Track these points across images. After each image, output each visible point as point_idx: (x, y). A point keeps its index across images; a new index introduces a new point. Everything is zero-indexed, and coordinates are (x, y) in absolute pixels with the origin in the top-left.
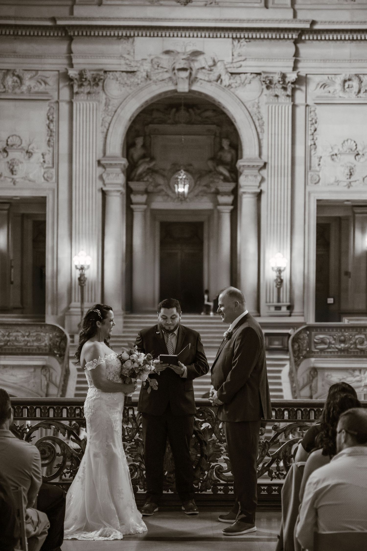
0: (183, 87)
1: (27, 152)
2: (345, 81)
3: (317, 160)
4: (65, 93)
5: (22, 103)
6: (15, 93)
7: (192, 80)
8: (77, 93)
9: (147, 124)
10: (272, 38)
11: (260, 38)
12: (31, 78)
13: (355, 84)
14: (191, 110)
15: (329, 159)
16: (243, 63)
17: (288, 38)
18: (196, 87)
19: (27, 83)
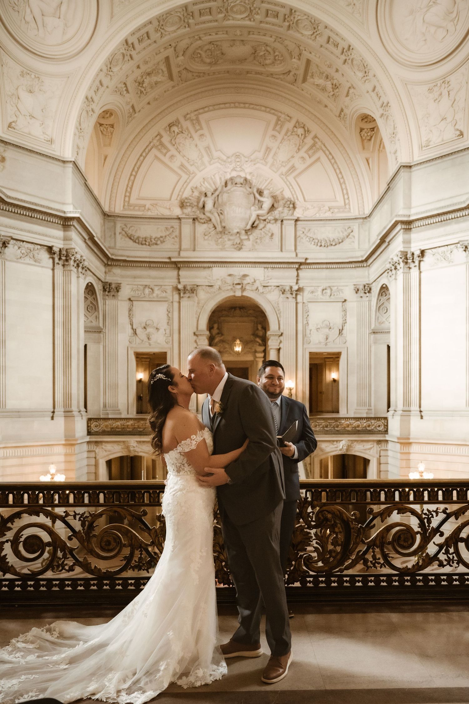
0: (238, 294)
1: (157, 329)
2: (323, 290)
3: (309, 332)
4: (176, 297)
5: (154, 303)
6: (150, 298)
7: (243, 289)
8: (183, 297)
9: (220, 317)
10: (285, 268)
11: (279, 268)
12: (159, 289)
13: (328, 291)
14: (242, 310)
15: (315, 330)
16: (270, 281)
17: (293, 268)
18: (245, 294)
19: (157, 292)
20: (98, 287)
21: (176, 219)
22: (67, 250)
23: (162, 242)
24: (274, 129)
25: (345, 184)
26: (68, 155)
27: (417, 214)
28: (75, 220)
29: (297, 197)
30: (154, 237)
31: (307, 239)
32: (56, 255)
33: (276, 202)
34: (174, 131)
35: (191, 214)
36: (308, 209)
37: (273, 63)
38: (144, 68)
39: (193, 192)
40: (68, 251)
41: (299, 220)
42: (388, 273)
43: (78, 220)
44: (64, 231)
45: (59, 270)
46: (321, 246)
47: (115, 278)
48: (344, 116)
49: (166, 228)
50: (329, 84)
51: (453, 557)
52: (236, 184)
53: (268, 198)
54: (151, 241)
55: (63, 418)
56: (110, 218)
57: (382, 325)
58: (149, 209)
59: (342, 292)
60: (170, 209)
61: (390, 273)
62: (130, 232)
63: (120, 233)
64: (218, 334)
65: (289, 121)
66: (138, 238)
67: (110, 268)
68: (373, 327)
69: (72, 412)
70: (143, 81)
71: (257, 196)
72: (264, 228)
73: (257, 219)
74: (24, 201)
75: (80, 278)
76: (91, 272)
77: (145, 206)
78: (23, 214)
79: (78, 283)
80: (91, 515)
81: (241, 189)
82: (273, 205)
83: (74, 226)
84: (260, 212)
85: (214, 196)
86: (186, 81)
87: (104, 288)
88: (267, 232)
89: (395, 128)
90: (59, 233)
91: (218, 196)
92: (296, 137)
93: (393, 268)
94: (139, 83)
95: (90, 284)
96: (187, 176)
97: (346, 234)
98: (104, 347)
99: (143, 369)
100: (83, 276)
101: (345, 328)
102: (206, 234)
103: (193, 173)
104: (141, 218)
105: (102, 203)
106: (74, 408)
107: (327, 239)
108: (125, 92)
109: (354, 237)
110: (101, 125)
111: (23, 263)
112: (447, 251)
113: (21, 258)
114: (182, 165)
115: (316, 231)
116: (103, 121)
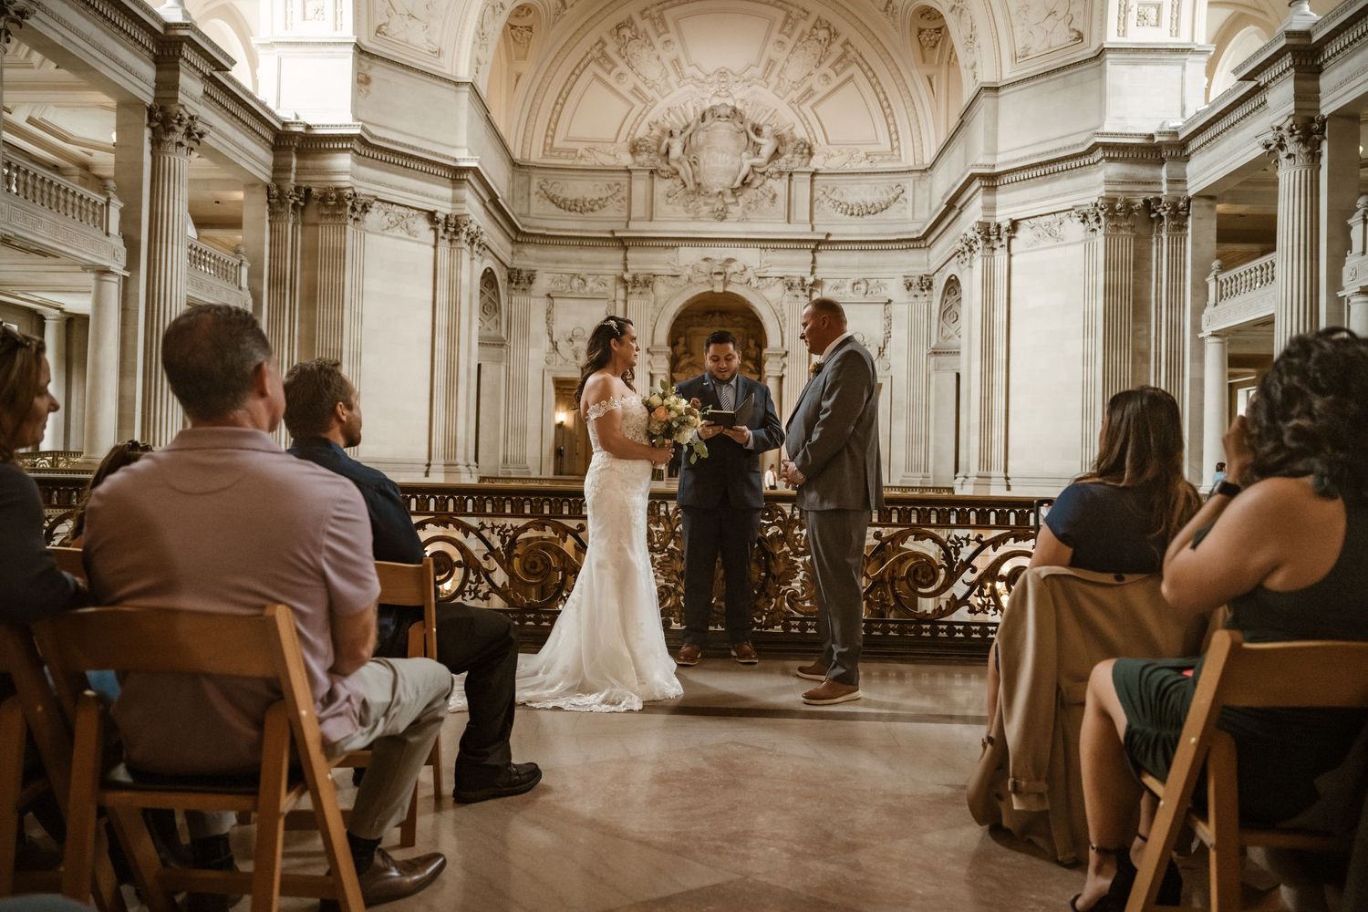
0: (719, 289)
2: (854, 284)
4: (621, 293)
5: (585, 301)
6: (580, 294)
7: (726, 282)
8: (631, 293)
9: (688, 327)
10: (793, 248)
11: (784, 248)
12: (594, 281)
13: (863, 286)
14: (724, 316)
16: (769, 269)
17: (807, 248)
18: (730, 289)
19: (590, 284)
20: (501, 276)
21: (624, 171)
22: (456, 216)
23: (602, 207)
24: (781, 31)
25: (893, 117)
26: (464, 73)
27: (1006, 163)
28: (471, 172)
29: (815, 137)
30: (588, 199)
31: (830, 203)
32: (440, 225)
33: (782, 146)
34: (624, 36)
36: (832, 155)
39: (651, 129)
40: (459, 218)
41: (818, 174)
42: (958, 257)
43: (476, 171)
44: (454, 188)
45: (444, 246)
46: (852, 214)
47: (527, 263)
48: (893, 8)
51: (989, 601)
52: (719, 117)
53: (768, 138)
54: (584, 206)
55: (443, 474)
56: (523, 170)
57: (949, 341)
58: (582, 156)
59: (885, 288)
60: (615, 155)
61: (962, 257)
62: (552, 191)
63: (536, 193)
64: (685, 353)
65: (805, 19)
66: (565, 200)
67: (521, 246)
68: (933, 344)
69: (456, 465)
71: (752, 135)
72: (761, 185)
73: (751, 173)
74: (396, 143)
75: (475, 261)
76: (491, 251)
77: (576, 151)
78: (394, 163)
79: (472, 268)
80: (513, 528)
81: (727, 124)
82: (777, 150)
83: (469, 181)
84: (756, 161)
85: (684, 135)
87: (509, 277)
88: (767, 193)
89: (972, 28)
90: (447, 192)
91: (690, 135)
92: (816, 43)
93: (966, 249)
95: (489, 271)
96: (643, 106)
97: (893, 195)
98: (508, 369)
99: (565, 408)
100: (480, 258)
101: (888, 345)
102: (670, 195)
103: (652, 100)
104: (570, 169)
105: (511, 147)
106: (460, 460)
107: (861, 204)
109: (906, 200)
110: (513, 27)
111: (391, 237)
112: (1054, 222)
113: (388, 228)
114: (636, 88)
115: (845, 191)
116: (515, 22)
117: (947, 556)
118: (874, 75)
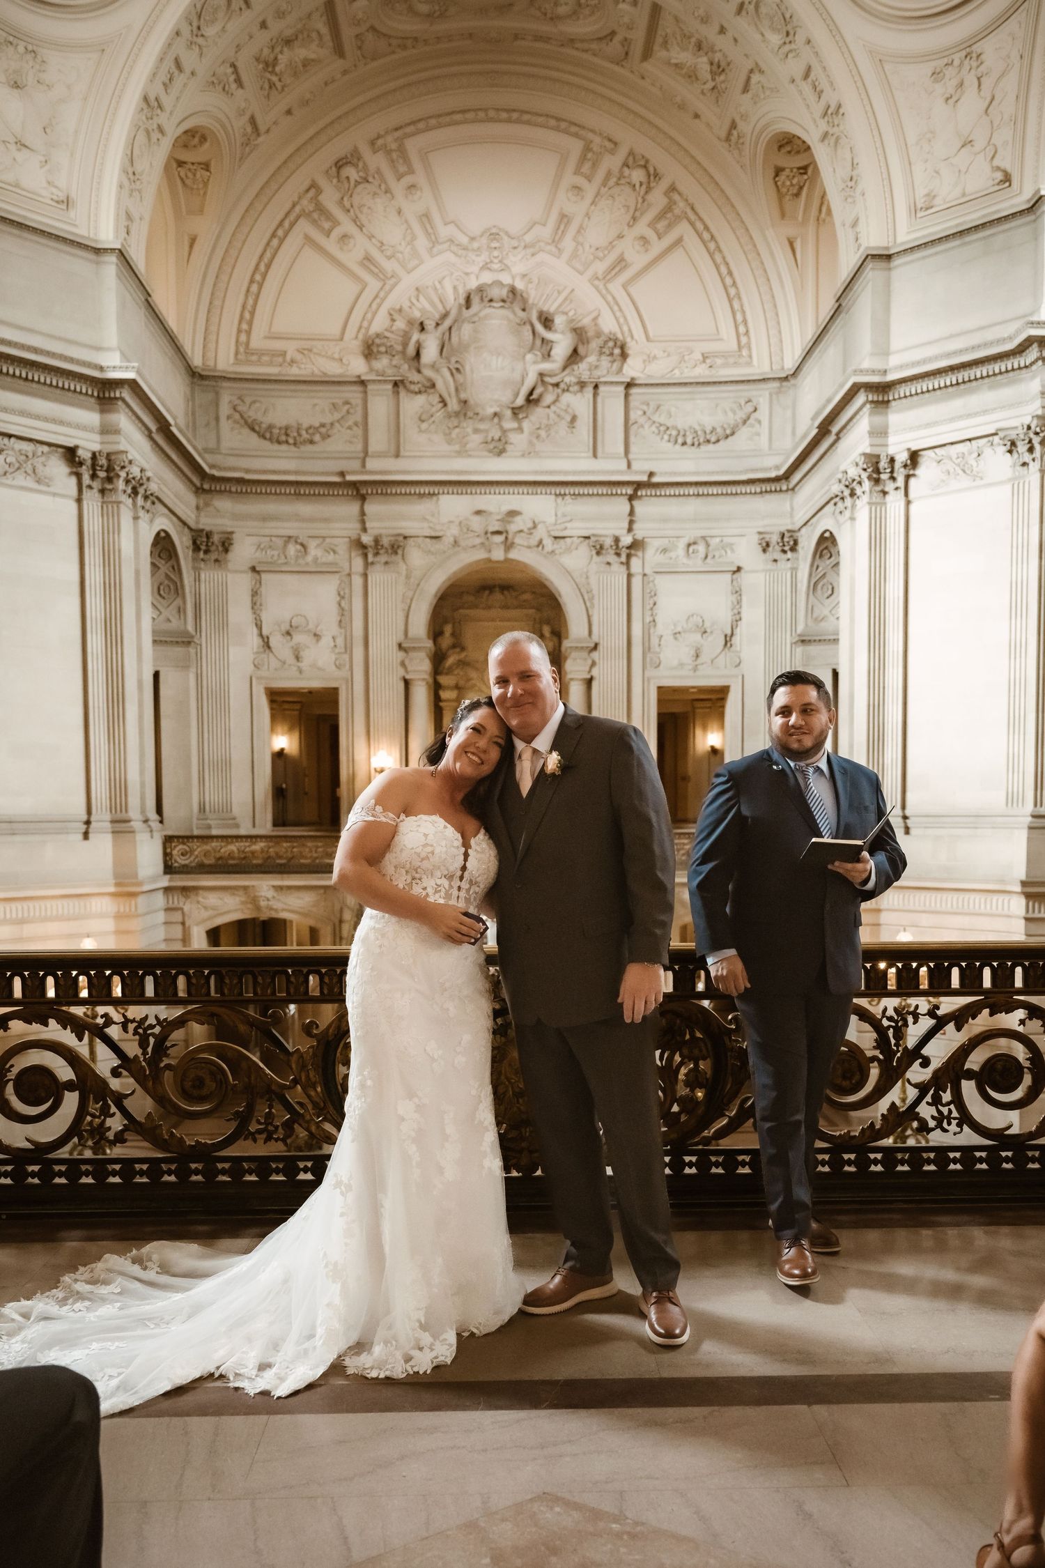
0: (498, 555)
1: (315, 635)
2: (689, 545)
3: (657, 641)
4: (358, 563)
5: (307, 576)
6: (299, 565)
8: (372, 563)
9: (456, 609)
10: (602, 495)
11: (588, 495)
12: (318, 546)
13: (701, 548)
14: (506, 592)
15: (672, 637)
16: (569, 525)
17: (622, 494)
18: (513, 555)
19: (314, 551)
20: (182, 542)
21: (355, 382)
22: (108, 455)
23: (326, 437)
24: (577, 172)
25: (740, 298)
26: (107, 234)
27: (901, 367)
28: (126, 386)
29: (630, 330)
30: (305, 426)
32: (84, 467)
33: (583, 344)
34: (348, 178)
35: (389, 371)
36: (655, 357)
37: (575, 12)
38: (276, 27)
39: (393, 320)
40: (113, 457)
41: (636, 385)
42: (835, 504)
43: (133, 385)
44: (102, 411)
45: (92, 501)
46: (684, 444)
47: (219, 521)
48: (739, 137)
49: (333, 404)
50: (703, 63)
51: (950, 1111)
52: (491, 301)
53: (563, 333)
54: (300, 435)
55: (110, 836)
56: (206, 383)
57: (823, 624)
58: (293, 361)
59: (733, 551)
60: (341, 360)
61: (840, 504)
62: (252, 414)
63: (229, 417)
64: (454, 646)
65: (612, 152)
66: (270, 427)
67: (209, 496)
68: (800, 628)
69: (129, 821)
70: (276, 59)
71: (539, 328)
72: (554, 402)
73: (540, 383)
74: (10, 343)
75: (140, 521)
76: (166, 506)
77: (284, 354)
78: (8, 374)
79: (136, 533)
80: (159, 1022)
81: (503, 312)
82: (575, 351)
83: (123, 400)
84: (546, 366)
85: (441, 329)
86: (373, 59)
87: (194, 542)
88: (562, 414)
89: (853, 166)
90: (92, 417)
91: (450, 328)
92: (628, 189)
93: (847, 492)
94: (267, 64)
95: (163, 534)
96: (379, 284)
97: (741, 415)
98: (199, 677)
99: (286, 728)
100: (148, 516)
101: (737, 631)
102: (424, 417)
103: (392, 276)
104: (276, 381)
105: (187, 348)
106: (134, 813)
107: (697, 428)
108: (234, 86)
109: (759, 422)
110: (181, 164)
111: (11, 487)
112: (970, 453)
113: (5, 474)
114: (368, 258)
115: (673, 410)
116: (185, 156)
117: (882, 1043)
118: (712, 237)
